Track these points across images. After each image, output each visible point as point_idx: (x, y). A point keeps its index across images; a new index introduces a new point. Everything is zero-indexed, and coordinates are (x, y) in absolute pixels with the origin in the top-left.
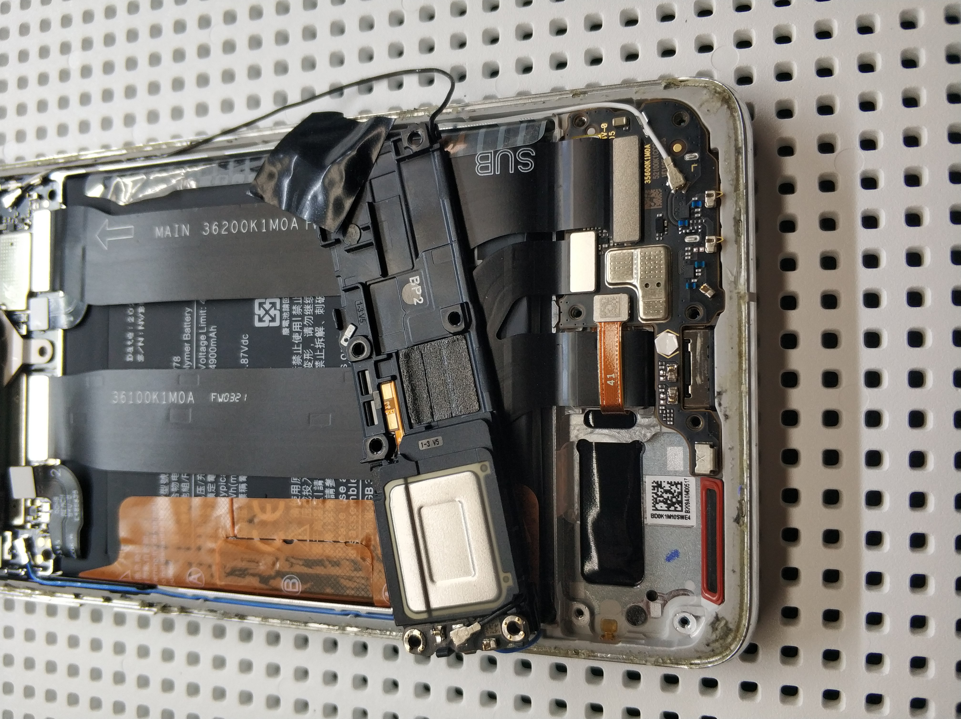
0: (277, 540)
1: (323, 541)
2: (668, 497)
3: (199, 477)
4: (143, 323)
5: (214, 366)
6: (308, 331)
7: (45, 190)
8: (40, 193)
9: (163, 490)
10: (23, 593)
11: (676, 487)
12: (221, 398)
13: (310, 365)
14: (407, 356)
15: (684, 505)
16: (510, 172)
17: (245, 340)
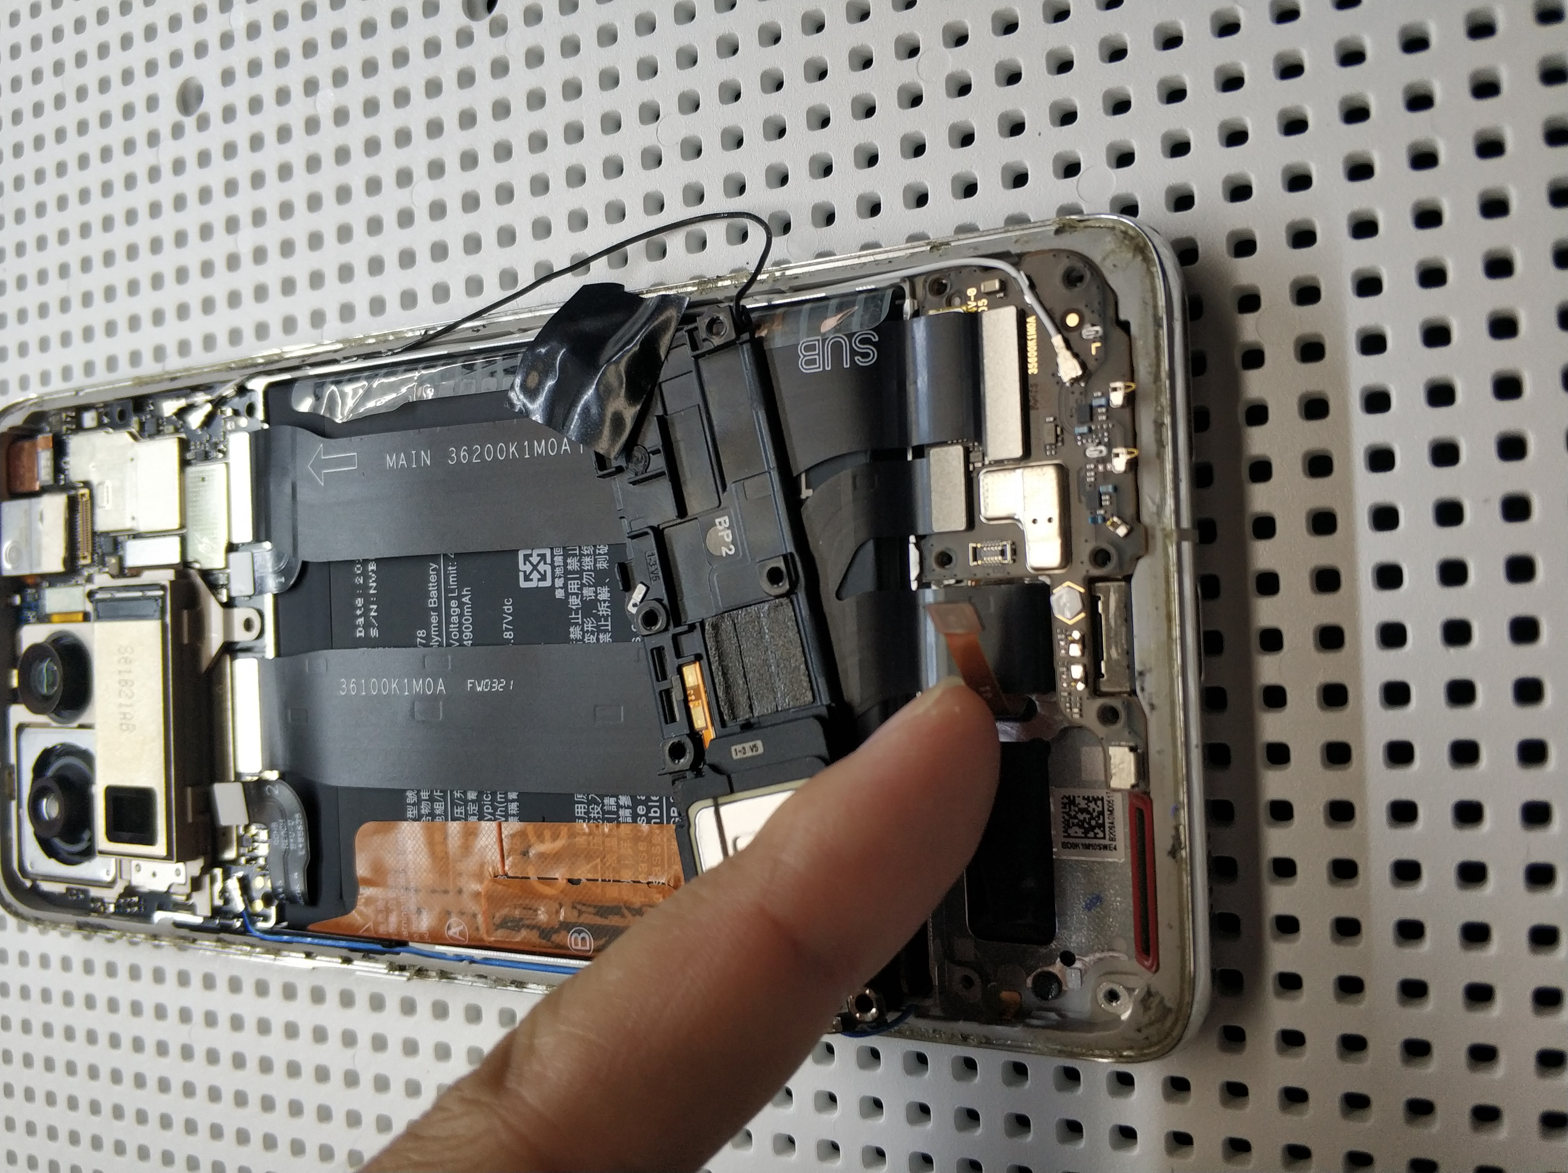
0: (560, 880)
1: (619, 881)
2: (1085, 818)
3: (457, 795)
4: (374, 584)
5: (470, 642)
6: (588, 592)
7: (241, 403)
8: (236, 408)
9: (411, 812)
10: (241, 950)
11: (1096, 804)
12: (480, 686)
13: (593, 639)
14: (716, 627)
15: (1107, 829)
16: (845, 366)
17: (508, 607)
